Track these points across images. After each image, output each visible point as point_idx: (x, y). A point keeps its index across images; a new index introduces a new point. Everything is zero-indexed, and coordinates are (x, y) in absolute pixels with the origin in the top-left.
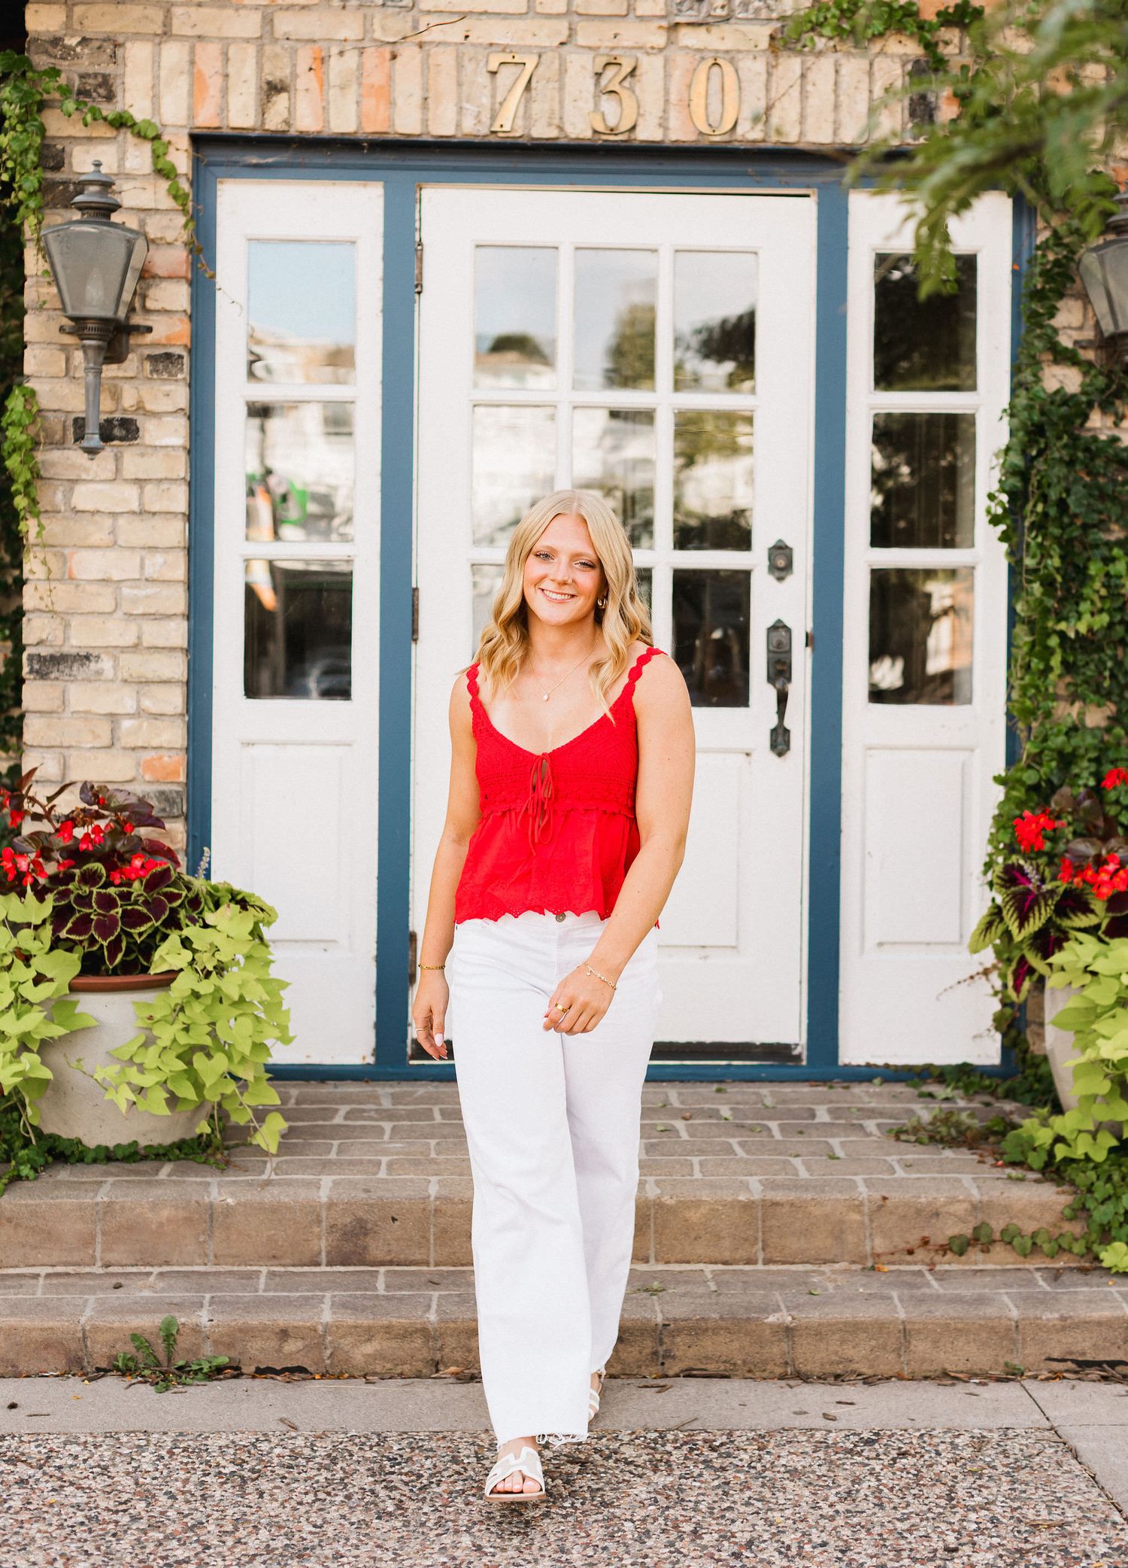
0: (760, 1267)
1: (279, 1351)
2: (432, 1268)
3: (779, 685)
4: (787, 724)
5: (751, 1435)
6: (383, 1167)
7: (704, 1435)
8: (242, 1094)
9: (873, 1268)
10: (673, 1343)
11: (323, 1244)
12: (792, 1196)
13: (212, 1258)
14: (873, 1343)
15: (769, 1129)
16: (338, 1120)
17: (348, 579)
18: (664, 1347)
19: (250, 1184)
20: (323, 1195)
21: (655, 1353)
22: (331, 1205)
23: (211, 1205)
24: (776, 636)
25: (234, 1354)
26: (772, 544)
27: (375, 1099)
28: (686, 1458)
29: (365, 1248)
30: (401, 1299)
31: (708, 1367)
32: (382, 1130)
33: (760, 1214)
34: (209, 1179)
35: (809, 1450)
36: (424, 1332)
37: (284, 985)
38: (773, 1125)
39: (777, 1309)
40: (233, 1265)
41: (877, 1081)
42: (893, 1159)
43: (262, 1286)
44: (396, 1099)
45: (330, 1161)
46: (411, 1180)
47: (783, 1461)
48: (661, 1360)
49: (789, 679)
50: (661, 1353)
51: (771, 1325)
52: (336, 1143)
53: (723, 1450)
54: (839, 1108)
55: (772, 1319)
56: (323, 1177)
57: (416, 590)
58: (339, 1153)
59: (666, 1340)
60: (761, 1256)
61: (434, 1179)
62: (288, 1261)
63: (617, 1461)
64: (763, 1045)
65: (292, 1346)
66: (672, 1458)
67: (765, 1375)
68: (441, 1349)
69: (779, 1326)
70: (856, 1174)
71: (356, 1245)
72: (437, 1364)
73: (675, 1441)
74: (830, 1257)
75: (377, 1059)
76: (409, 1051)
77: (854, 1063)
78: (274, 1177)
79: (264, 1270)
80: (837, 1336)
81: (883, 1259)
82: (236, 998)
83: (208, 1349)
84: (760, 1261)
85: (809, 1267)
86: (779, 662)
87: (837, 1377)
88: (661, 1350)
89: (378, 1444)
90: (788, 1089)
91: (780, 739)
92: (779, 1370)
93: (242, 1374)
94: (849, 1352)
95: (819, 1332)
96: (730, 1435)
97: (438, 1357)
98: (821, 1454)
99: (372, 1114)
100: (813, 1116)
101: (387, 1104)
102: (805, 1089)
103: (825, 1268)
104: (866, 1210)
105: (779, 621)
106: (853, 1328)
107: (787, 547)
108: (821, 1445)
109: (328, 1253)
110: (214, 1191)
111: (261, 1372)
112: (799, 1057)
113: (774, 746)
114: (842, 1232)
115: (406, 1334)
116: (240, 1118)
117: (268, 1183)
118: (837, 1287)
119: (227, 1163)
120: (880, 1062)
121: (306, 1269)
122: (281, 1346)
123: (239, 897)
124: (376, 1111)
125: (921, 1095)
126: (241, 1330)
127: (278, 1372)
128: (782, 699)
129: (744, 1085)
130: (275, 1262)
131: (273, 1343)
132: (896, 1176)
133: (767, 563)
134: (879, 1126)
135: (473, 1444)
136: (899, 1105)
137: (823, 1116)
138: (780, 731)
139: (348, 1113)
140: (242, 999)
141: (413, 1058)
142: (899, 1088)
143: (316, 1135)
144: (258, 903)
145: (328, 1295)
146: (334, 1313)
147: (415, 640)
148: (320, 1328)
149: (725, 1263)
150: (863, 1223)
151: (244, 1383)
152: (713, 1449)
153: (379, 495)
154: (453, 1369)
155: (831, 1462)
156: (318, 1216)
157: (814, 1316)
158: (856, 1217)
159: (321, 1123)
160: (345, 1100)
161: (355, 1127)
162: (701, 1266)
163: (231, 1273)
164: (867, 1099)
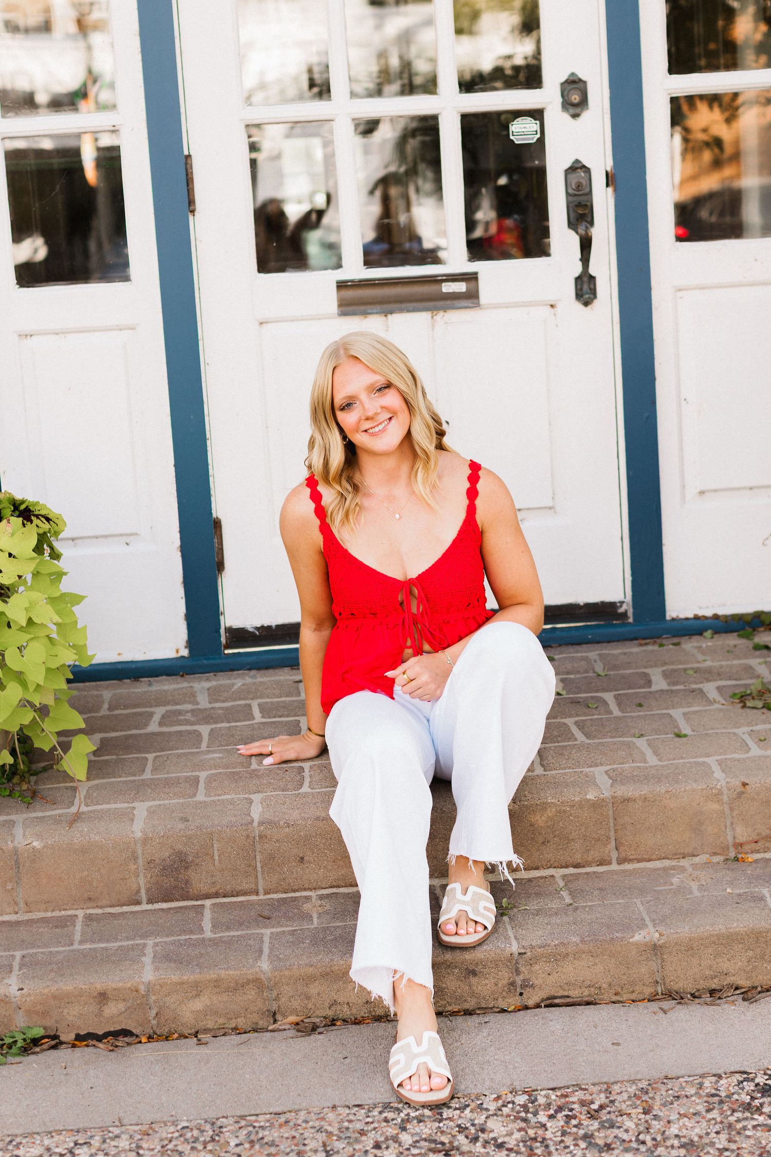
0: (614, 867)
1: (100, 1014)
2: (261, 897)
3: (581, 231)
4: (592, 271)
5: (632, 1089)
6: (202, 785)
7: (580, 1095)
8: (43, 721)
9: (736, 859)
10: (530, 972)
11: (142, 881)
12: (645, 790)
13: (22, 905)
14: (750, 953)
15: (605, 703)
16: (153, 727)
17: (115, 154)
18: (521, 977)
19: (57, 821)
20: (138, 829)
21: (512, 984)
22: (145, 841)
23: (16, 851)
24: (574, 178)
25: (49, 1022)
26: (564, 78)
27: (191, 697)
28: (564, 1133)
29: (187, 882)
30: (229, 942)
31: (571, 993)
32: (199, 735)
33: (611, 813)
34: (13, 817)
35: (701, 1108)
36: (258, 983)
37: (77, 599)
38: (609, 697)
39: (642, 926)
40: (46, 910)
41: (708, 634)
42: (742, 731)
43: (77, 937)
44: (214, 695)
45: (144, 784)
46: (232, 802)
47: (674, 1130)
48: (519, 990)
49: (591, 223)
50: (519, 982)
51: (636, 944)
52: (151, 756)
53: (604, 1116)
54: (675, 671)
55: (638, 937)
56: (135, 804)
57: (189, 157)
58: (155, 770)
59: (522, 969)
60: (614, 855)
61: (256, 798)
62: (104, 902)
63: (486, 1143)
64: (587, 605)
65: (112, 1009)
66: (549, 1135)
67: (633, 997)
68: (277, 999)
69: (646, 944)
70: (708, 755)
71: (177, 879)
72: (275, 1014)
73: (548, 1106)
74: (688, 850)
75: (190, 652)
76: (223, 640)
77: (682, 616)
78: (84, 809)
79: (80, 913)
80: (710, 950)
81: (747, 848)
82: (24, 624)
83: (20, 1021)
84: (614, 861)
85: (667, 863)
86: (579, 205)
87: (712, 992)
88: (519, 980)
89: (213, 1140)
90: (616, 651)
91: (586, 287)
92: (648, 991)
93: (62, 1043)
94: (725, 965)
95: (690, 948)
96: (608, 1091)
97: (274, 1007)
98: (715, 1114)
99: (189, 716)
100: (649, 683)
101: (203, 702)
102: (634, 649)
103: (684, 863)
104: (725, 798)
105: (577, 161)
106: (729, 940)
107: (580, 80)
108: (715, 1100)
109: (148, 890)
110: (18, 831)
111: (84, 1039)
112: (625, 615)
113: (579, 296)
114: (700, 823)
115: (238, 986)
116: (45, 742)
117: (77, 818)
118: (701, 888)
119: (34, 794)
120: (709, 613)
121: (125, 909)
122: (101, 1011)
123: (22, 507)
124: (192, 711)
125: (757, 648)
126: (55, 997)
127: (99, 1038)
128: (586, 245)
129: (571, 649)
130: (92, 904)
131: (93, 1008)
132: (751, 754)
133: (560, 100)
134: (719, 689)
135: (320, 1130)
136: (736, 662)
137: (659, 683)
138: (585, 279)
139: (163, 717)
140: (30, 621)
141: (228, 646)
142: (732, 640)
143: (128, 749)
144: (43, 512)
145: (150, 942)
146: (157, 969)
147: (193, 212)
148: (142, 988)
149: (576, 866)
150: (723, 812)
151: (63, 1054)
152: (592, 1116)
153: (139, 57)
154: (293, 1018)
155: (730, 1126)
156: (134, 852)
157: (683, 930)
158: (715, 806)
159: (134, 732)
160: (160, 701)
161: (170, 733)
162: (551, 872)
163: (44, 920)
164: (700, 657)
